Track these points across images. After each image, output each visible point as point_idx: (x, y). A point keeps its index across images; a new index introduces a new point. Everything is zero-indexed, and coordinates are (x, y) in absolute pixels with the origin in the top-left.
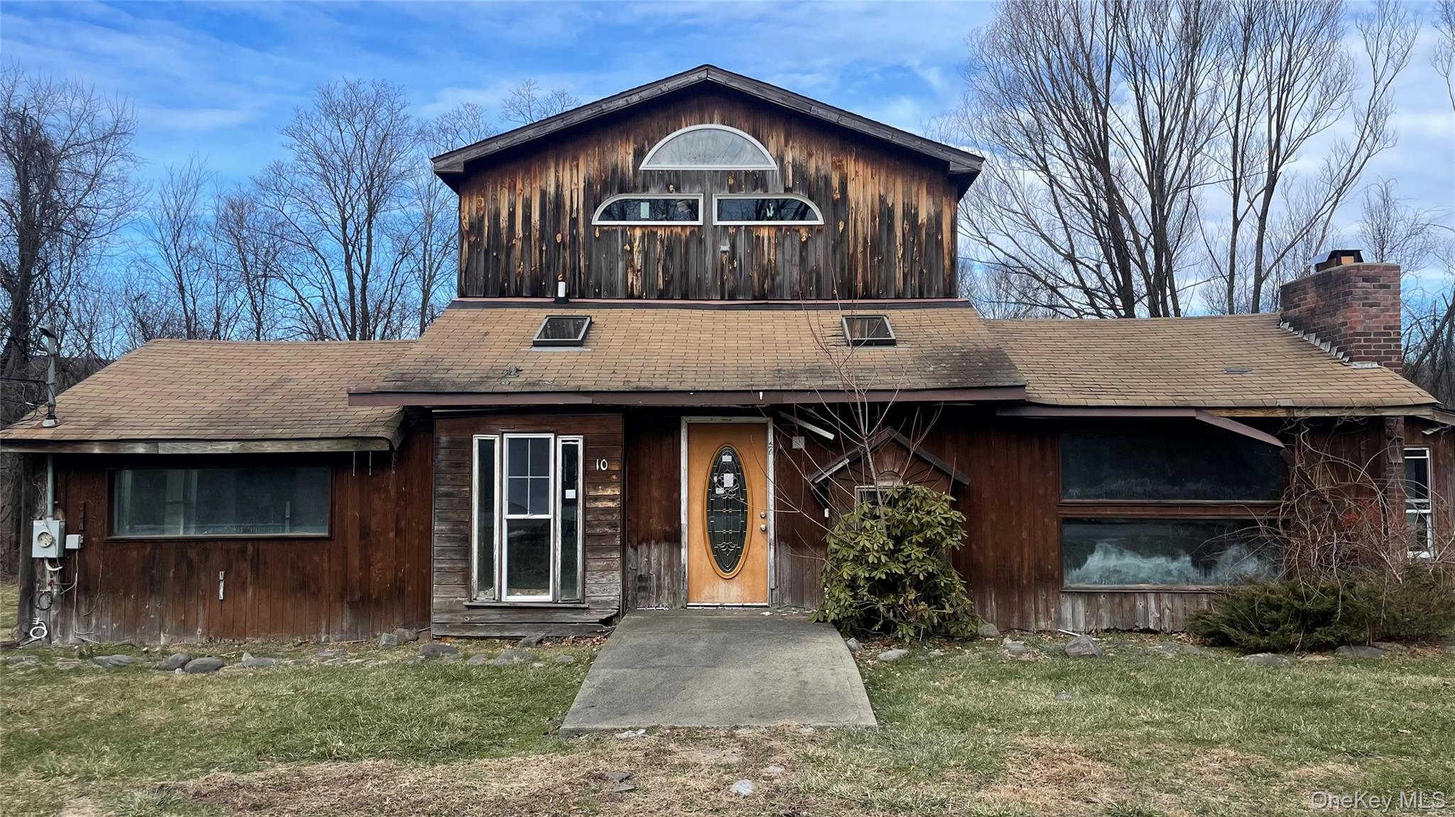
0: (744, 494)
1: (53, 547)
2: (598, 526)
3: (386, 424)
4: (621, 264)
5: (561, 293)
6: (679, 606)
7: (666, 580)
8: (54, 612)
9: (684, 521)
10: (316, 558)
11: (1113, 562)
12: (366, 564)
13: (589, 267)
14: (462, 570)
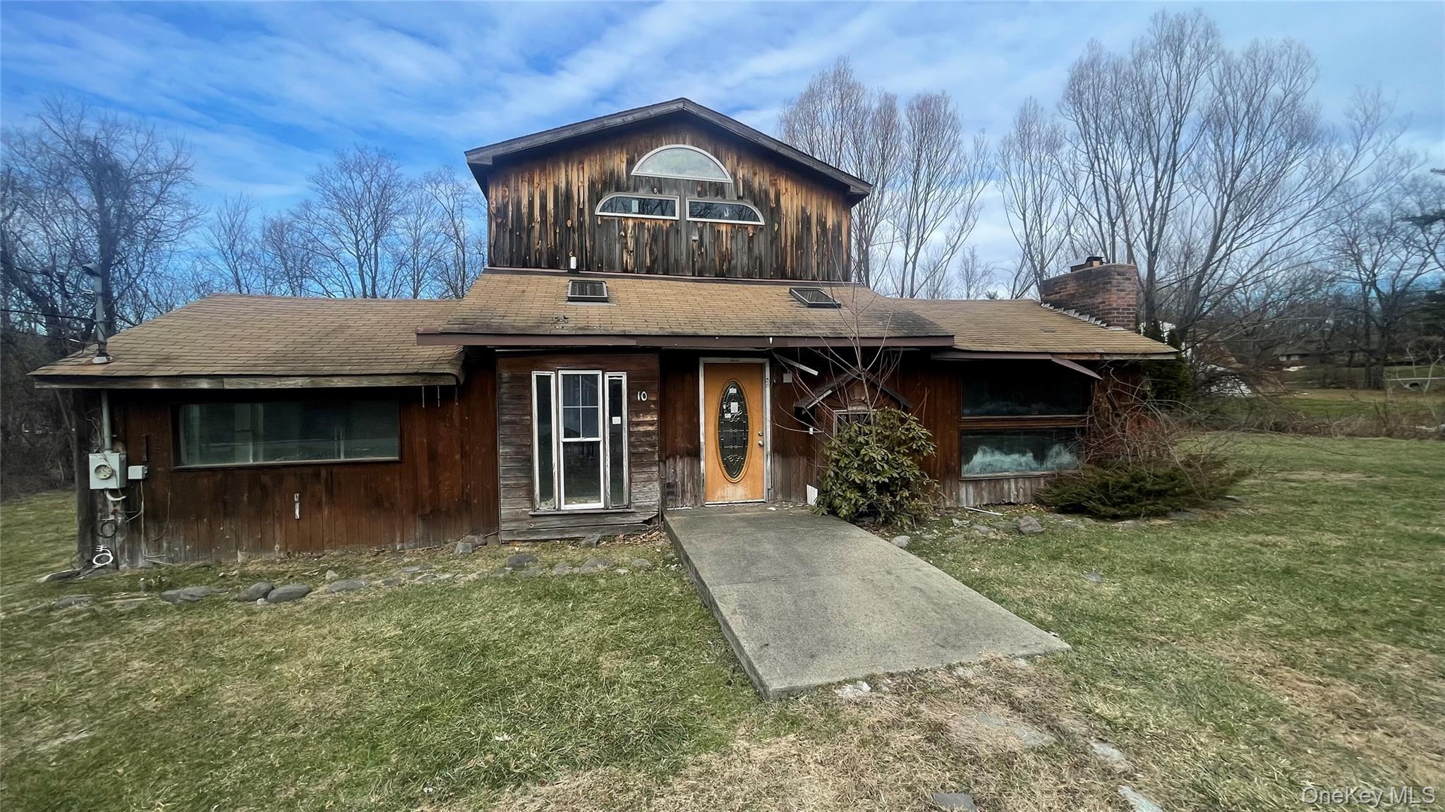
0: (746, 418)
1: (114, 479)
2: (640, 446)
3: (449, 362)
4: (618, 246)
5: (573, 265)
6: (699, 505)
7: (689, 486)
8: (119, 539)
9: (702, 440)
10: (388, 479)
11: (988, 458)
12: (435, 483)
13: (593, 247)
14: (526, 485)
